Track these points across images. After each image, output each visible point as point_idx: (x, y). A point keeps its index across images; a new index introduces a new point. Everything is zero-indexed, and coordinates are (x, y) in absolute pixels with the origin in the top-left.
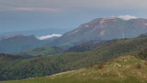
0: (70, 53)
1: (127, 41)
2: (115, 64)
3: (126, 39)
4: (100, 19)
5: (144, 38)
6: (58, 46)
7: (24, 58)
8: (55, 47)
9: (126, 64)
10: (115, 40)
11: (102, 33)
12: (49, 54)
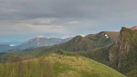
0: (24, 52)
1: (49, 47)
2: (50, 57)
3: (48, 46)
4: (37, 38)
5: (56, 46)
6: (19, 49)
7: (4, 54)
8: (18, 49)
9: (54, 56)
10: (44, 47)
11: (38, 44)
12: (15, 52)
